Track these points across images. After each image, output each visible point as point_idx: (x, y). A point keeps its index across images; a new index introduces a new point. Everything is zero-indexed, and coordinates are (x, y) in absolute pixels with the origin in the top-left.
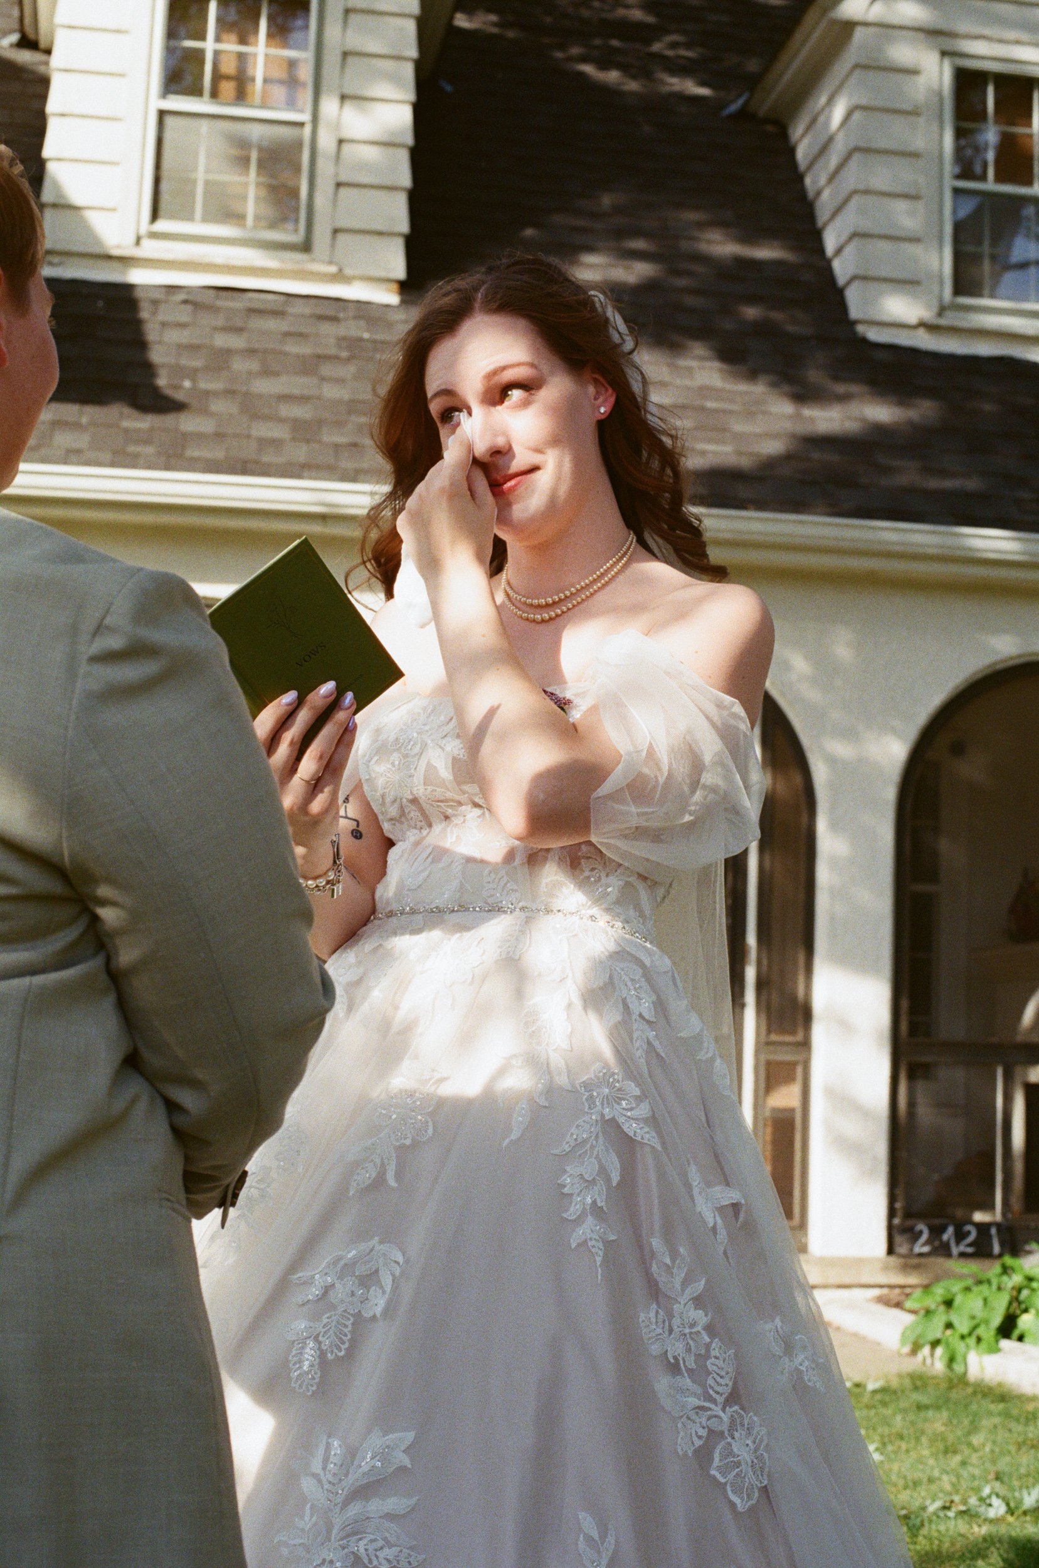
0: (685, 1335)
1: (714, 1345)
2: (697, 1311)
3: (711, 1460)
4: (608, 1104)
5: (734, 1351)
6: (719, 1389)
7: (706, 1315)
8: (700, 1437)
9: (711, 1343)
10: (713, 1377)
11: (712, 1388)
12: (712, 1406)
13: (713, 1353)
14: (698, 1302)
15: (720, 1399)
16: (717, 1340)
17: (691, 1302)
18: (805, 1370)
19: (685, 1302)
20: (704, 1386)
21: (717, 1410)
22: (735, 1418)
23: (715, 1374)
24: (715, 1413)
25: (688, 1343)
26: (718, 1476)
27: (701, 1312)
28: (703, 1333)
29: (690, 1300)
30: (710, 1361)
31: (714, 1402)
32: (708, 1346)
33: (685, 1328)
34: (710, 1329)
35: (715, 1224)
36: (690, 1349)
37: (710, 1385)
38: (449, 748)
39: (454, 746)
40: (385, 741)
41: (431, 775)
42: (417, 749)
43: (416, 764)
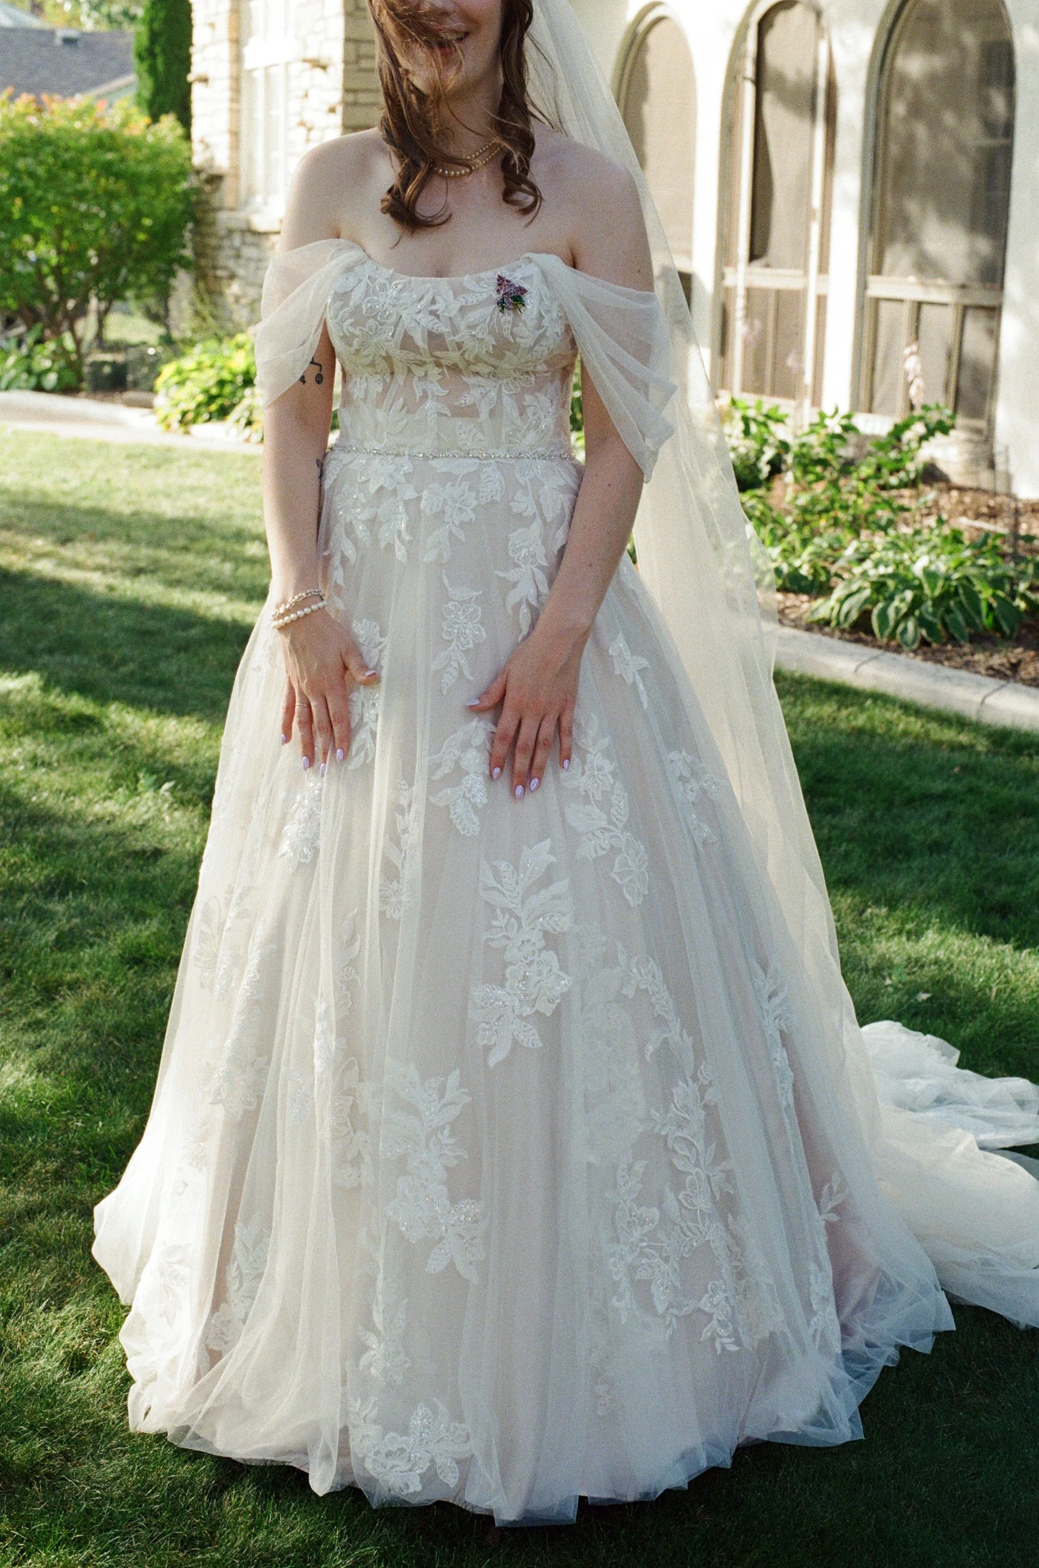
0: (594, 775)
1: (618, 786)
3: (612, 867)
7: (612, 764)
8: (603, 849)
9: (615, 784)
10: (616, 809)
12: (614, 829)
13: (616, 792)
15: (621, 825)
16: (620, 783)
19: (596, 752)
20: (608, 813)
21: (618, 832)
23: (618, 807)
26: (617, 879)
27: (608, 761)
28: (609, 776)
29: (599, 751)
30: (614, 797)
32: (612, 786)
33: (594, 770)
34: (615, 774)
36: (598, 786)
38: (423, 322)
39: (427, 321)
40: (358, 307)
41: (407, 343)
42: (393, 319)
43: (393, 331)
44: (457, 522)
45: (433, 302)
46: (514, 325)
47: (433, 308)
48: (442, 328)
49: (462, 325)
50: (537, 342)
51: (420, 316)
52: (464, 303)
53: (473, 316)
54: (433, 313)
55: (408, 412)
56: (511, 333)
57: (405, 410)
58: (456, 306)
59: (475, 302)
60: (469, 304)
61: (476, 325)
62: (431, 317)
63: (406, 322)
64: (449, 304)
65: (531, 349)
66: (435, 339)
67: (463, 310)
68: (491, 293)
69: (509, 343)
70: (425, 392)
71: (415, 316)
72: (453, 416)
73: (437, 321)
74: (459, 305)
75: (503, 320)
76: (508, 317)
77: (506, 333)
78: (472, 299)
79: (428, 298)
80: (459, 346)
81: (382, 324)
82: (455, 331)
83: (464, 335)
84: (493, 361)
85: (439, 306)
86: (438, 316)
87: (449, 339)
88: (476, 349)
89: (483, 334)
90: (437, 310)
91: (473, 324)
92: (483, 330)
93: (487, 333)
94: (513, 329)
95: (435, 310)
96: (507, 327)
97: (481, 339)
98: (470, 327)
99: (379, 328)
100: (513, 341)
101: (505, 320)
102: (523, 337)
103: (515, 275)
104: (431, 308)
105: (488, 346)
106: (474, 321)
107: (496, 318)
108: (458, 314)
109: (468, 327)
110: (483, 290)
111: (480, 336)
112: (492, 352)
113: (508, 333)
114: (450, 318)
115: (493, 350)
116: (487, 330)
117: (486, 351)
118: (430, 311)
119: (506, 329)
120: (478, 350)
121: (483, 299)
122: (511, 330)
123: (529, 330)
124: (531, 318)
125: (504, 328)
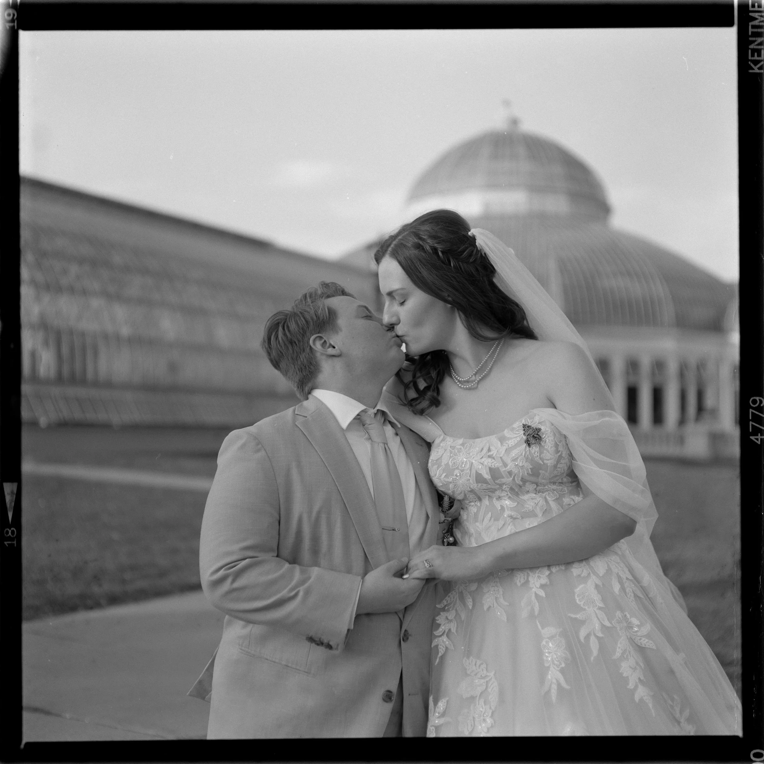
2: (689, 726)
17: (686, 721)
38: (486, 463)
39: (488, 462)
40: (447, 464)
41: (479, 478)
42: (468, 466)
43: (469, 474)
44: (538, 586)
45: (489, 450)
46: (541, 453)
47: (489, 454)
48: (497, 464)
49: (508, 460)
50: (558, 461)
51: (483, 460)
52: (507, 447)
53: (514, 453)
54: (491, 457)
55: (495, 520)
56: (540, 458)
57: (492, 519)
58: (503, 450)
59: (513, 444)
60: (510, 446)
61: (517, 458)
62: (490, 459)
63: (476, 465)
64: (499, 449)
65: (555, 467)
66: (493, 471)
67: (508, 451)
68: (521, 436)
69: (540, 464)
70: (502, 507)
71: (480, 461)
73: (493, 461)
74: (504, 448)
75: (533, 452)
76: (535, 449)
77: (537, 459)
78: (511, 443)
80: (510, 473)
81: (462, 471)
82: (505, 465)
83: (511, 466)
84: (533, 479)
85: (494, 452)
86: (494, 458)
87: (503, 470)
88: (521, 474)
89: (522, 463)
90: (492, 455)
91: (515, 458)
92: (522, 460)
93: (525, 462)
94: (540, 456)
95: (491, 455)
96: (536, 455)
97: (522, 466)
98: (514, 460)
99: (461, 473)
100: (543, 463)
101: (534, 452)
102: (548, 460)
103: (533, 421)
104: (488, 454)
105: (527, 470)
106: (515, 456)
107: (528, 451)
108: (505, 454)
109: (512, 460)
110: (516, 435)
111: (521, 465)
112: (531, 473)
113: (538, 459)
114: (501, 458)
115: (531, 472)
116: (524, 460)
117: (528, 474)
118: (488, 455)
119: (536, 457)
120: (522, 474)
121: (518, 441)
122: (539, 457)
123: (551, 454)
124: (550, 447)
125: (535, 456)
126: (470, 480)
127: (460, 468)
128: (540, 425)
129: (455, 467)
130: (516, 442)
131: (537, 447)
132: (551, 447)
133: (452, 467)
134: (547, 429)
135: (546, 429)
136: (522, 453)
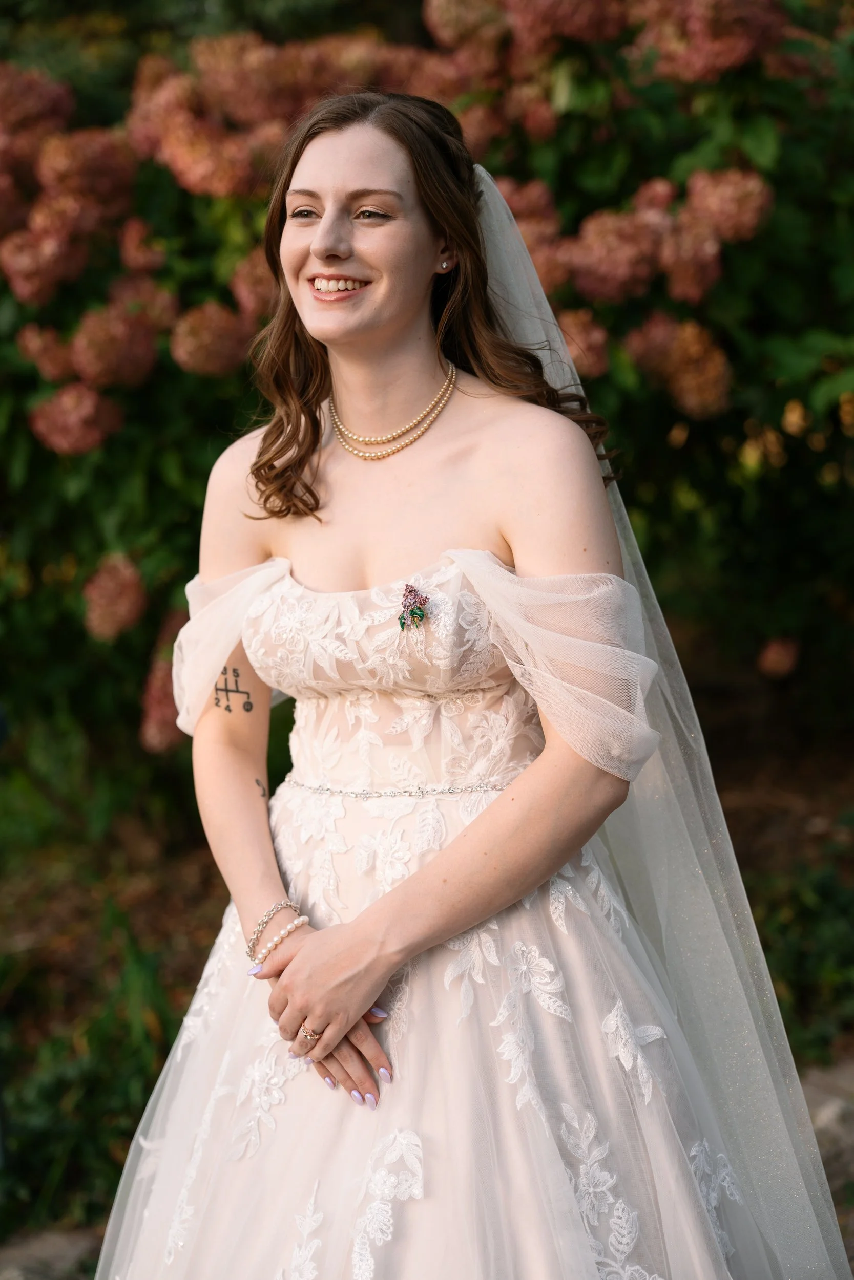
0: (590, 1194)
1: (618, 1205)
2: (603, 1173)
4: (525, 978)
5: (637, 1213)
6: (621, 1248)
7: (612, 1177)
9: (614, 1204)
10: (614, 1235)
11: (612, 1245)
12: (613, 1263)
13: (616, 1214)
14: (605, 1164)
15: (621, 1257)
16: (621, 1201)
17: (597, 1164)
18: (727, 1185)
19: (591, 1163)
21: (617, 1267)
22: (635, 1277)
23: (617, 1233)
24: (614, 1269)
25: (592, 1202)
27: (607, 1173)
28: (608, 1194)
29: (596, 1162)
30: (612, 1220)
31: (614, 1258)
32: (611, 1206)
33: (590, 1187)
34: (614, 1190)
35: (634, 1067)
36: (593, 1207)
37: (611, 1243)
38: (330, 650)
39: (335, 650)
40: (267, 634)
41: (318, 672)
42: (301, 646)
43: (303, 660)
45: (339, 623)
46: (427, 644)
47: (340, 630)
48: (350, 655)
49: (369, 647)
50: (463, 660)
51: (327, 641)
52: (370, 623)
53: (382, 637)
54: (339, 637)
56: (426, 655)
57: (339, 740)
58: (362, 627)
59: (382, 621)
60: (376, 623)
61: (384, 650)
62: (338, 643)
63: (315, 649)
64: (355, 625)
65: (456, 670)
66: (344, 667)
67: (370, 631)
68: (396, 606)
69: (426, 665)
70: (357, 719)
71: (322, 642)
72: (385, 745)
73: (343, 647)
74: (365, 624)
76: (416, 634)
77: (420, 656)
78: (379, 617)
79: (333, 619)
80: (373, 672)
81: (292, 652)
82: (363, 658)
83: (374, 661)
84: (415, 686)
85: (345, 629)
86: (344, 641)
87: (359, 666)
88: (392, 677)
89: (394, 659)
90: (343, 634)
91: (382, 647)
92: (393, 654)
93: (398, 657)
94: (425, 649)
95: (341, 633)
96: (419, 649)
97: (393, 665)
98: (379, 651)
99: (290, 657)
100: (430, 664)
101: (415, 641)
102: (441, 659)
103: (427, 582)
104: (336, 631)
105: (403, 672)
106: (383, 644)
107: (405, 638)
108: (365, 637)
109: (377, 651)
110: (390, 605)
111: (391, 662)
112: (409, 678)
113: (422, 655)
114: (357, 642)
115: (410, 675)
116: (397, 654)
117: (404, 678)
118: (336, 634)
119: (418, 652)
120: (395, 678)
121: (391, 615)
122: (424, 651)
123: (445, 650)
124: (444, 636)
125: (416, 649)
126: (303, 672)
127: (288, 647)
128: (437, 589)
129: (280, 642)
130: (388, 617)
131: (422, 634)
132: (447, 636)
133: (275, 641)
134: (447, 600)
135: (445, 599)
136: (394, 642)
